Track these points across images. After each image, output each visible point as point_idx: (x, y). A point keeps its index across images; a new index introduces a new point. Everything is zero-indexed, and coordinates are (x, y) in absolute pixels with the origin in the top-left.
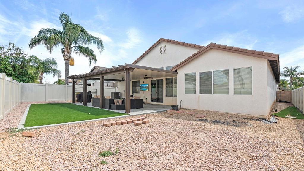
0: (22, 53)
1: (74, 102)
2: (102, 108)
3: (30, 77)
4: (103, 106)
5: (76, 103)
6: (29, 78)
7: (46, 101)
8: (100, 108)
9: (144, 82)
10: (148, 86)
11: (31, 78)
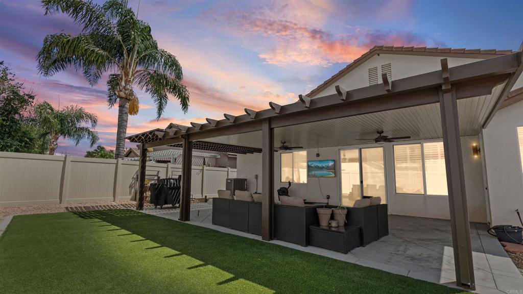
0: (9, 77)
1: (140, 206)
2: (271, 239)
3: (26, 139)
4: (274, 232)
5: (149, 210)
6: (21, 141)
7: (60, 203)
8: (260, 238)
9: (318, 155)
10: (334, 165)
11: (26, 143)
